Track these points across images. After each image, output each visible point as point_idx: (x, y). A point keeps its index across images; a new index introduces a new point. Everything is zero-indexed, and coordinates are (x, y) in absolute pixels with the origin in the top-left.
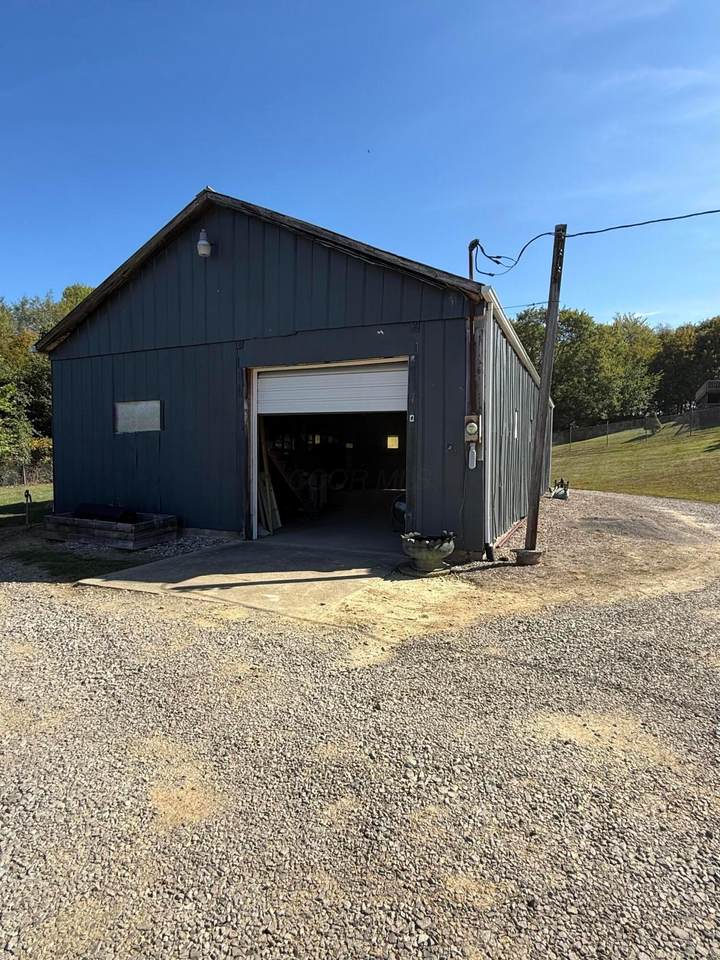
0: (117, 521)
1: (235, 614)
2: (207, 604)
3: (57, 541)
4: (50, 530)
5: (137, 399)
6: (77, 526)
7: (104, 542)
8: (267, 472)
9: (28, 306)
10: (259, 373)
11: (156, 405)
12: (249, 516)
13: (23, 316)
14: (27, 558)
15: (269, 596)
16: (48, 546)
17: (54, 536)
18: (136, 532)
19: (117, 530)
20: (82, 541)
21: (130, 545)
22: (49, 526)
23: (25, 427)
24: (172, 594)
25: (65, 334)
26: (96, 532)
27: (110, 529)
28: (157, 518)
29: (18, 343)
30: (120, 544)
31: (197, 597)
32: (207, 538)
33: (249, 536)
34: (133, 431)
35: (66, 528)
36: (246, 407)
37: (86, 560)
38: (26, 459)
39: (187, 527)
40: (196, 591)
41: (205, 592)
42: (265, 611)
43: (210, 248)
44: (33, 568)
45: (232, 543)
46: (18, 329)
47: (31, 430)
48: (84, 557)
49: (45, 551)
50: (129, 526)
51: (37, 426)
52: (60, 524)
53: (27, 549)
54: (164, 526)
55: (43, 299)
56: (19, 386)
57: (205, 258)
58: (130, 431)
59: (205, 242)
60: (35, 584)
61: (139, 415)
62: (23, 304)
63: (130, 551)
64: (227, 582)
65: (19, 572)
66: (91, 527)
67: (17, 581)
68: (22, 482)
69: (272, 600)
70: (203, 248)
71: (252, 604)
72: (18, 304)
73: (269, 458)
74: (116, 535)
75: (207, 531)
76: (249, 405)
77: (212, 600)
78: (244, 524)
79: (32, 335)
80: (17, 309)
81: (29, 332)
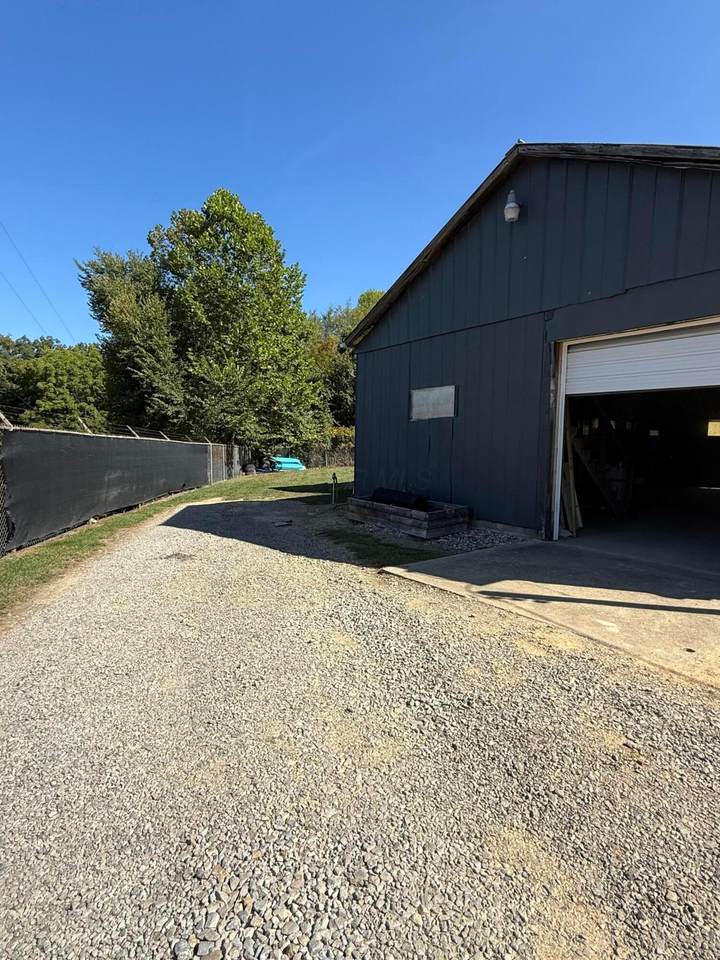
0: (412, 508)
1: (567, 644)
2: (525, 620)
3: (358, 522)
4: (352, 512)
5: (431, 386)
6: (375, 510)
7: (399, 527)
8: (571, 462)
9: (332, 315)
10: (569, 347)
11: (450, 390)
12: (550, 514)
13: (329, 324)
14: (335, 536)
15: (604, 623)
16: (351, 526)
17: (356, 517)
18: (430, 520)
19: (411, 517)
20: (379, 524)
21: (424, 534)
22: (351, 507)
23: (328, 417)
24: (481, 599)
25: (369, 327)
26: (392, 517)
27: (404, 516)
28: (449, 508)
29: (325, 348)
30: (413, 532)
31: (510, 608)
32: (501, 534)
33: (549, 536)
34: (427, 417)
35: (366, 511)
36: (552, 387)
37: (384, 545)
38: (328, 446)
39: (478, 519)
40: (507, 599)
41: (518, 603)
42: (605, 644)
43: (518, 210)
44: (342, 548)
45: (529, 542)
46: (326, 335)
47: (332, 420)
48: (383, 542)
49: (349, 531)
50: (422, 514)
51: (336, 416)
52: (361, 506)
53: (335, 528)
54: (456, 516)
55: (344, 307)
56: (325, 382)
57: (512, 223)
58: (423, 418)
59: (513, 205)
60: (345, 565)
61: (434, 402)
62: (329, 313)
63: (423, 540)
64: (539, 592)
65: (331, 551)
66: (388, 512)
67: (331, 560)
68: (324, 465)
69: (610, 629)
70: (511, 212)
71: (584, 632)
72: (326, 313)
73: (573, 447)
74: (410, 521)
75: (499, 526)
76: (556, 385)
77: (529, 615)
78: (544, 523)
79: (335, 338)
80: (325, 318)
81: (333, 337)
